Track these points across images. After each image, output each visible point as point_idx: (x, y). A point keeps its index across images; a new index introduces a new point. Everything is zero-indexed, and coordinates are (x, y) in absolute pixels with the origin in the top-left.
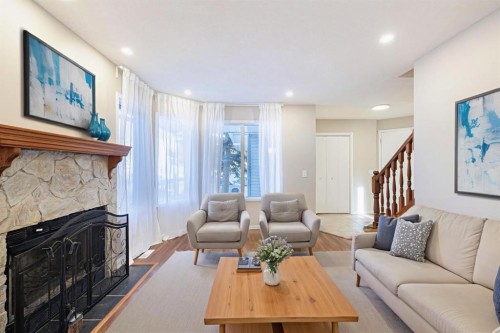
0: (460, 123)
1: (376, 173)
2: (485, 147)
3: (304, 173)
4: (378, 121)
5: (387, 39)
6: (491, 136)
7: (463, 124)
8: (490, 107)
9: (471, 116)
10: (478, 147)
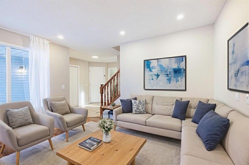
0: (146, 67)
1: (102, 85)
2: (158, 76)
3: (63, 87)
4: (89, 62)
5: (122, 33)
6: (160, 72)
7: (147, 68)
8: (160, 63)
9: (151, 66)
10: (156, 75)
